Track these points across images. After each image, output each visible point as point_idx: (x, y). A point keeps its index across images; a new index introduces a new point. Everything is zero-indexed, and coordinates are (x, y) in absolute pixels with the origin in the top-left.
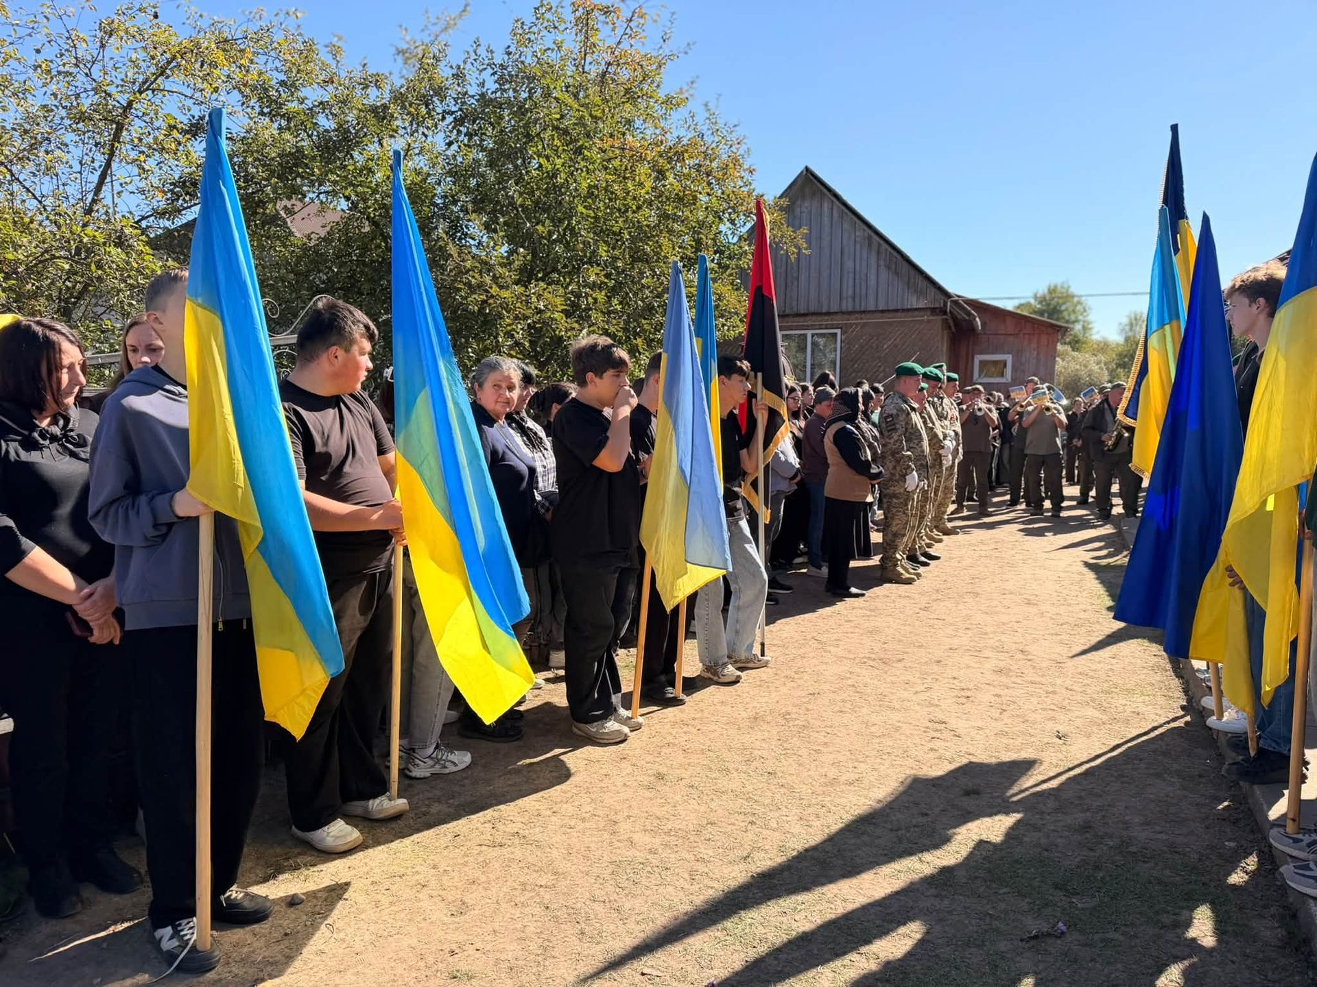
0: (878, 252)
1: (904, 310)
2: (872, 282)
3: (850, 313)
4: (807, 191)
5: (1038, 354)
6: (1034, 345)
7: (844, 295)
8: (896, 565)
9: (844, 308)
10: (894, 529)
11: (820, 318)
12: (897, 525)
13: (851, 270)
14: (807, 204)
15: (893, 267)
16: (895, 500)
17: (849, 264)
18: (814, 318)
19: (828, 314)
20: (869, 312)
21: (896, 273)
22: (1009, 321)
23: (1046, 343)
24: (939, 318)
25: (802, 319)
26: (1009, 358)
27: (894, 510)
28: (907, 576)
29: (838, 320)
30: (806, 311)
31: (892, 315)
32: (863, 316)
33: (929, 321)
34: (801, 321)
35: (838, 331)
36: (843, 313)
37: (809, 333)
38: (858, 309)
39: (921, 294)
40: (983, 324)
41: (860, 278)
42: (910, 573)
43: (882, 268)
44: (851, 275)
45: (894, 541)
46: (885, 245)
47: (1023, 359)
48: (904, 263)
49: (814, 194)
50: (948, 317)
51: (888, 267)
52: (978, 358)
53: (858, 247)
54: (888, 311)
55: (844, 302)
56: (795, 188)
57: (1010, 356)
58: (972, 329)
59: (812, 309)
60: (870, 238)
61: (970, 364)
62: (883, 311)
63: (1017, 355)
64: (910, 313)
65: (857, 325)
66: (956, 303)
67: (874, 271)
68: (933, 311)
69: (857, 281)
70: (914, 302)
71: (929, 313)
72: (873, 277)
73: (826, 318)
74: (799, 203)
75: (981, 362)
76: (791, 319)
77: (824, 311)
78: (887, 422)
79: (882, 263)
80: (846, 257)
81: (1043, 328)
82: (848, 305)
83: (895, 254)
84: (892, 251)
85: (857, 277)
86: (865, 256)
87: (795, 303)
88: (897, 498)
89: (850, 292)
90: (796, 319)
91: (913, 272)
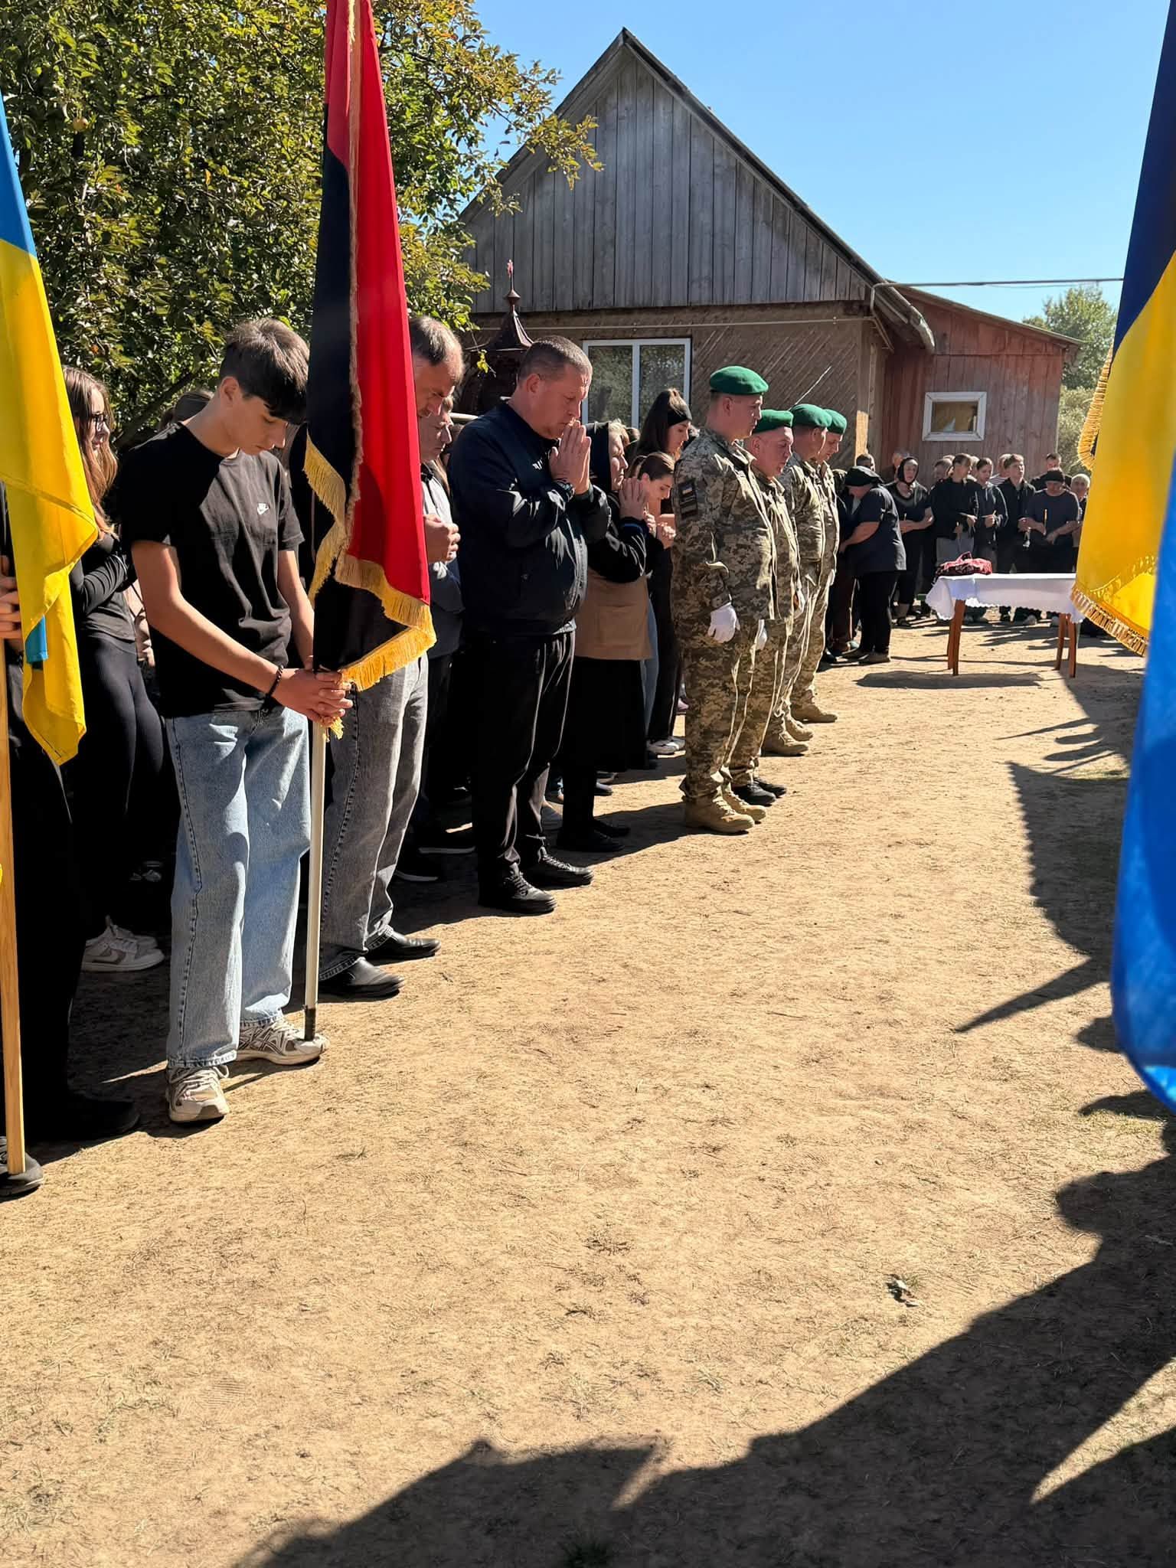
0: (754, 197)
1: (797, 305)
2: (744, 252)
3: (706, 308)
4: (628, 77)
5: (1030, 392)
6: (1023, 376)
7: (695, 275)
8: (713, 794)
9: (695, 299)
10: (706, 722)
11: (653, 317)
12: (711, 713)
13: (708, 228)
14: (628, 102)
15: (780, 225)
16: (704, 662)
17: (704, 218)
18: (643, 317)
19: (668, 309)
20: (739, 307)
21: (786, 236)
22: (985, 334)
23: (1044, 370)
24: (859, 319)
25: (623, 318)
26: (981, 398)
27: (704, 683)
28: (736, 816)
29: (686, 321)
30: (628, 304)
31: (778, 313)
32: (728, 314)
33: (840, 326)
34: (622, 323)
35: (686, 342)
36: (693, 308)
37: (636, 344)
38: (718, 301)
39: (825, 274)
40: (940, 337)
41: (723, 245)
42: (742, 812)
43: (761, 227)
44: (708, 238)
45: (704, 747)
46: (765, 185)
47: (1005, 401)
48: (799, 219)
49: (640, 85)
50: (873, 318)
51: (770, 224)
52: (932, 398)
53: (718, 184)
54: (772, 305)
55: (695, 286)
56: (605, 71)
57: (985, 394)
58: (921, 345)
59: (641, 299)
60: (738, 169)
61: (917, 406)
62: (762, 307)
63: (996, 392)
64: (809, 312)
65: (718, 330)
66: (885, 291)
67: (746, 229)
68: (849, 307)
69: (718, 250)
70: (815, 290)
71: (840, 311)
72: (744, 242)
73: (665, 317)
74: (612, 100)
75: (938, 407)
76: (604, 318)
77: (661, 304)
78: (682, 497)
79: (760, 217)
80: (697, 207)
81: (1038, 345)
82: (701, 295)
83: (784, 201)
84: (779, 196)
85: (718, 241)
86: (731, 204)
87: (609, 288)
88: (711, 658)
89: (706, 271)
90: (613, 318)
91: (813, 237)
